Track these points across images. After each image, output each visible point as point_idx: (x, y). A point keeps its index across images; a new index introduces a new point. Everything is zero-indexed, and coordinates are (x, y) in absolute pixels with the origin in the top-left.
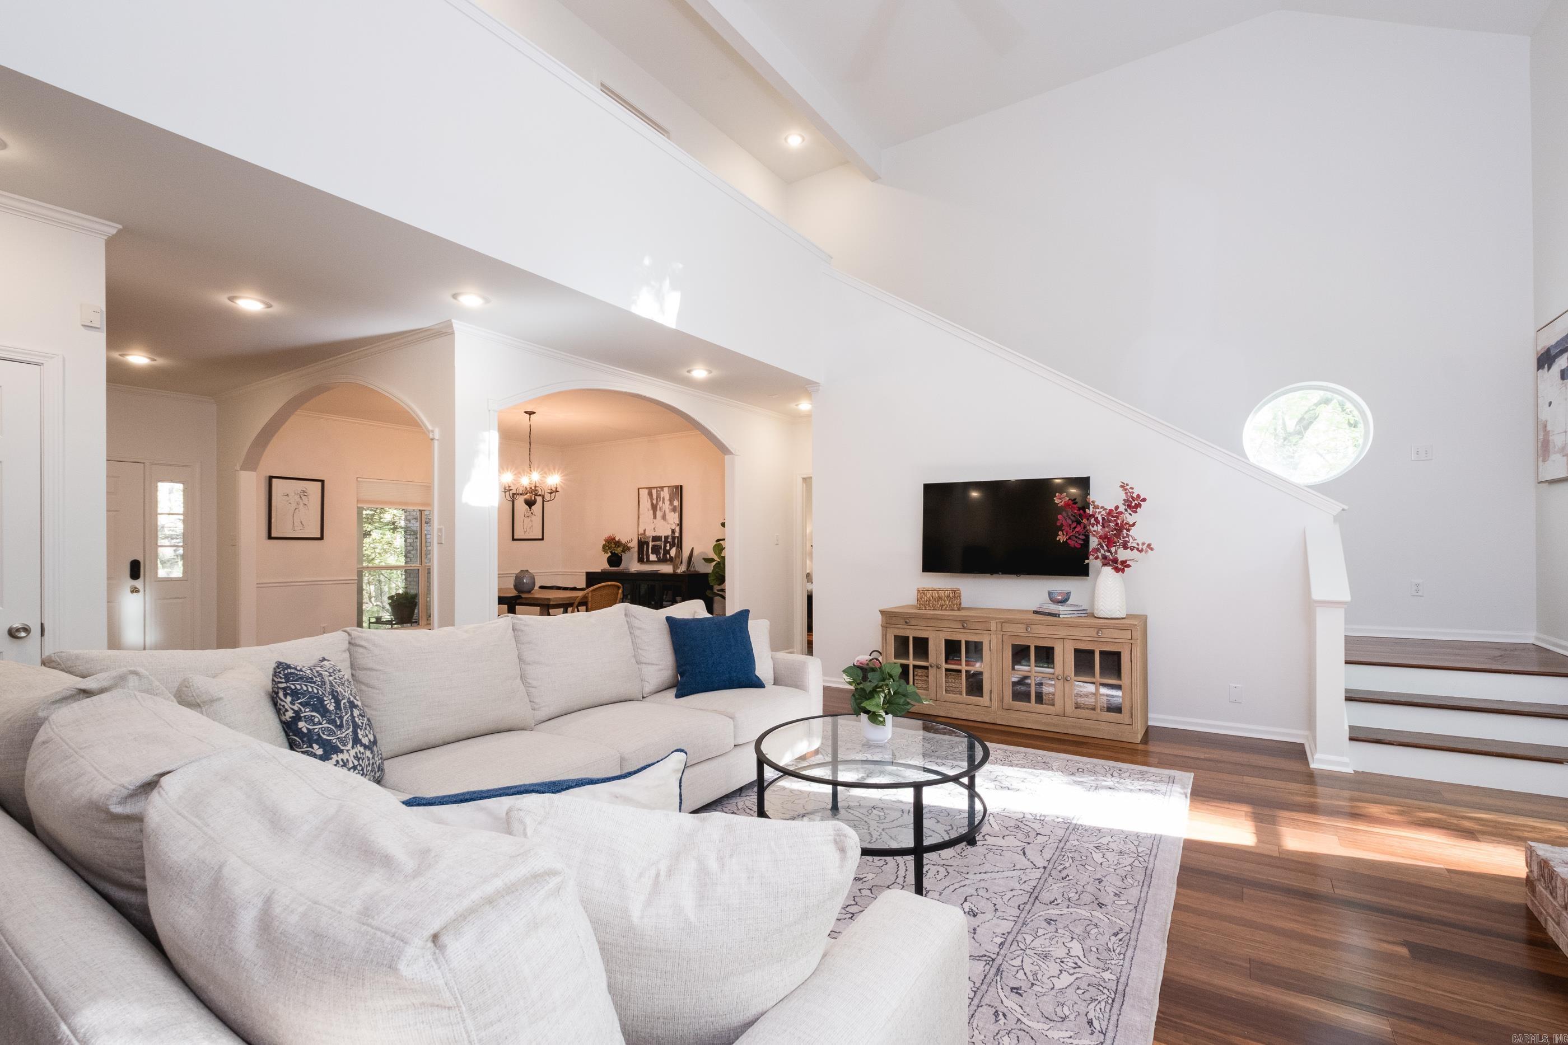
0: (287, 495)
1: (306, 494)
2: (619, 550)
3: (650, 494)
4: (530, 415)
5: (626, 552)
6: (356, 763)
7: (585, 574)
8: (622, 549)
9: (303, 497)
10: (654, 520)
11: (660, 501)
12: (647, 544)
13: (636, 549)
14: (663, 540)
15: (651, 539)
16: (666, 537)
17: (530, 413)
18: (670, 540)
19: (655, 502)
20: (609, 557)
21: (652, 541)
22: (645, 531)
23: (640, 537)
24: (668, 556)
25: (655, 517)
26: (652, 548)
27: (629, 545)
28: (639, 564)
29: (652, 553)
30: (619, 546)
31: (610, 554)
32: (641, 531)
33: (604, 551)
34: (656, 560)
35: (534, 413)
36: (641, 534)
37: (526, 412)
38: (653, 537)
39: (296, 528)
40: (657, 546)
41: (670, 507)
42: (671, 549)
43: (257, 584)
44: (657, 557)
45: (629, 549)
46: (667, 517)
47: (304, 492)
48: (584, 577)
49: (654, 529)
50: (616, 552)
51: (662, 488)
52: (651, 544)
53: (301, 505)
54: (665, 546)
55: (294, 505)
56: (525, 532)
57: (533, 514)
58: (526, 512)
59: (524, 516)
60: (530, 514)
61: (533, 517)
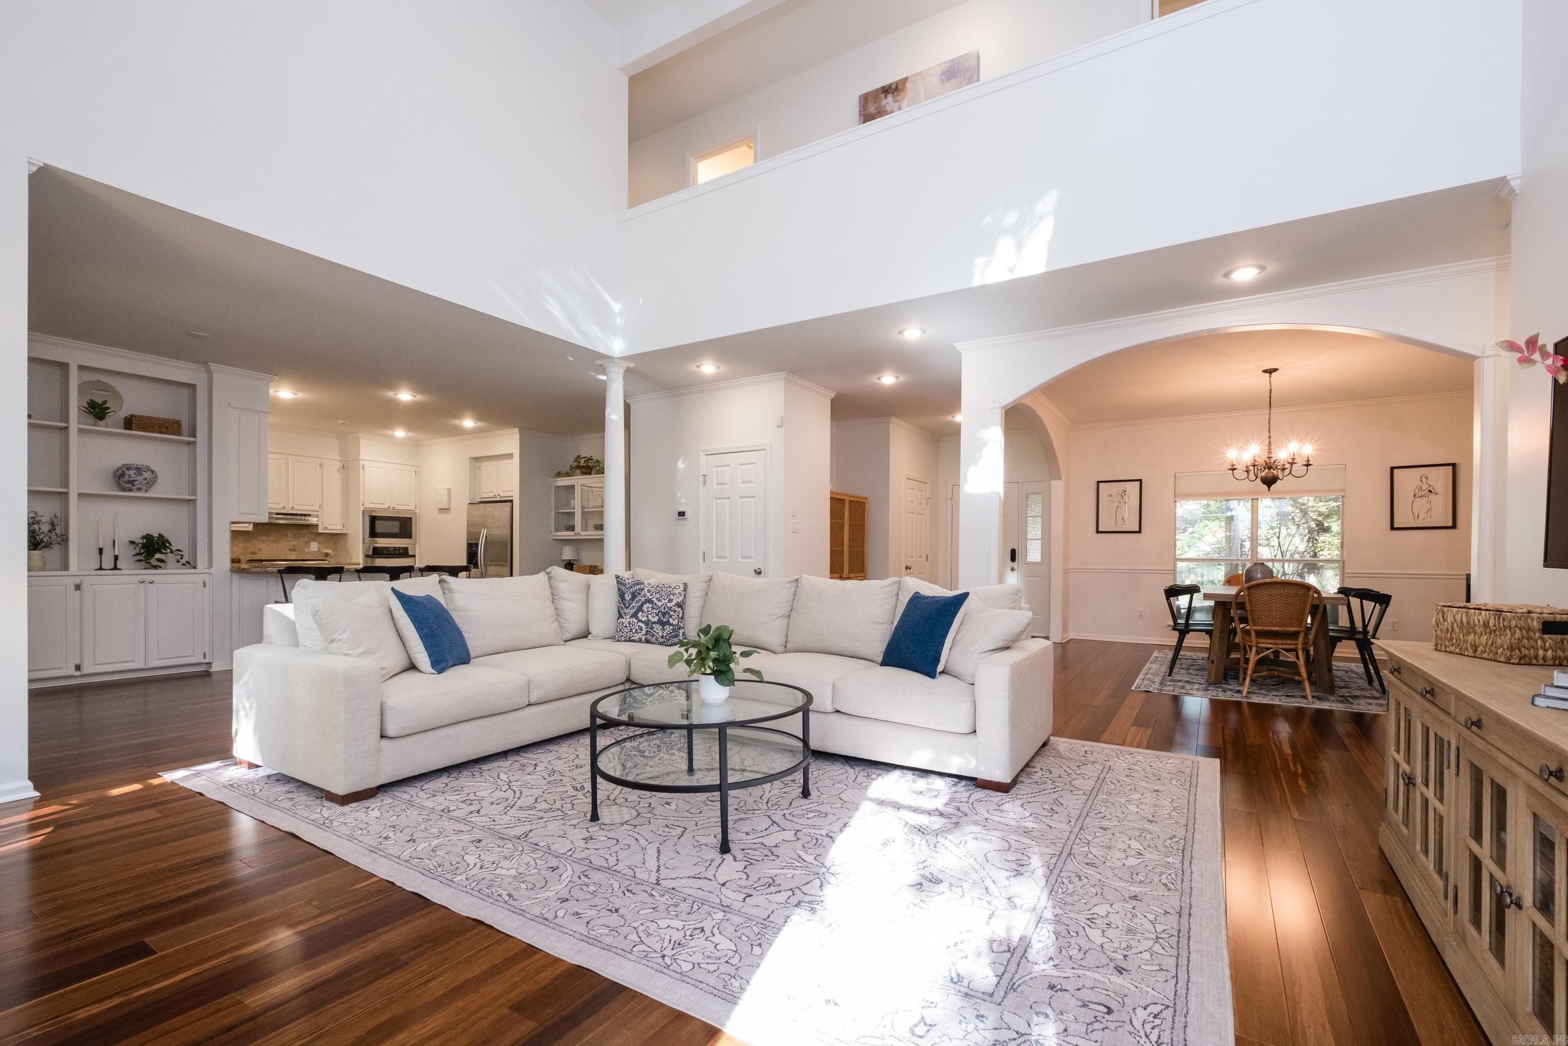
0: (1111, 496)
1: (1126, 493)
4: (1271, 373)
6: (628, 625)
9: (1123, 495)
17: (1270, 371)
35: (1276, 370)
37: (1265, 371)
39: (1118, 524)
47: (1125, 491)
53: (1122, 503)
55: (1116, 504)
56: (1416, 518)
57: (1432, 492)
58: (1417, 490)
59: (1415, 496)
60: (1426, 492)
61: (1432, 497)
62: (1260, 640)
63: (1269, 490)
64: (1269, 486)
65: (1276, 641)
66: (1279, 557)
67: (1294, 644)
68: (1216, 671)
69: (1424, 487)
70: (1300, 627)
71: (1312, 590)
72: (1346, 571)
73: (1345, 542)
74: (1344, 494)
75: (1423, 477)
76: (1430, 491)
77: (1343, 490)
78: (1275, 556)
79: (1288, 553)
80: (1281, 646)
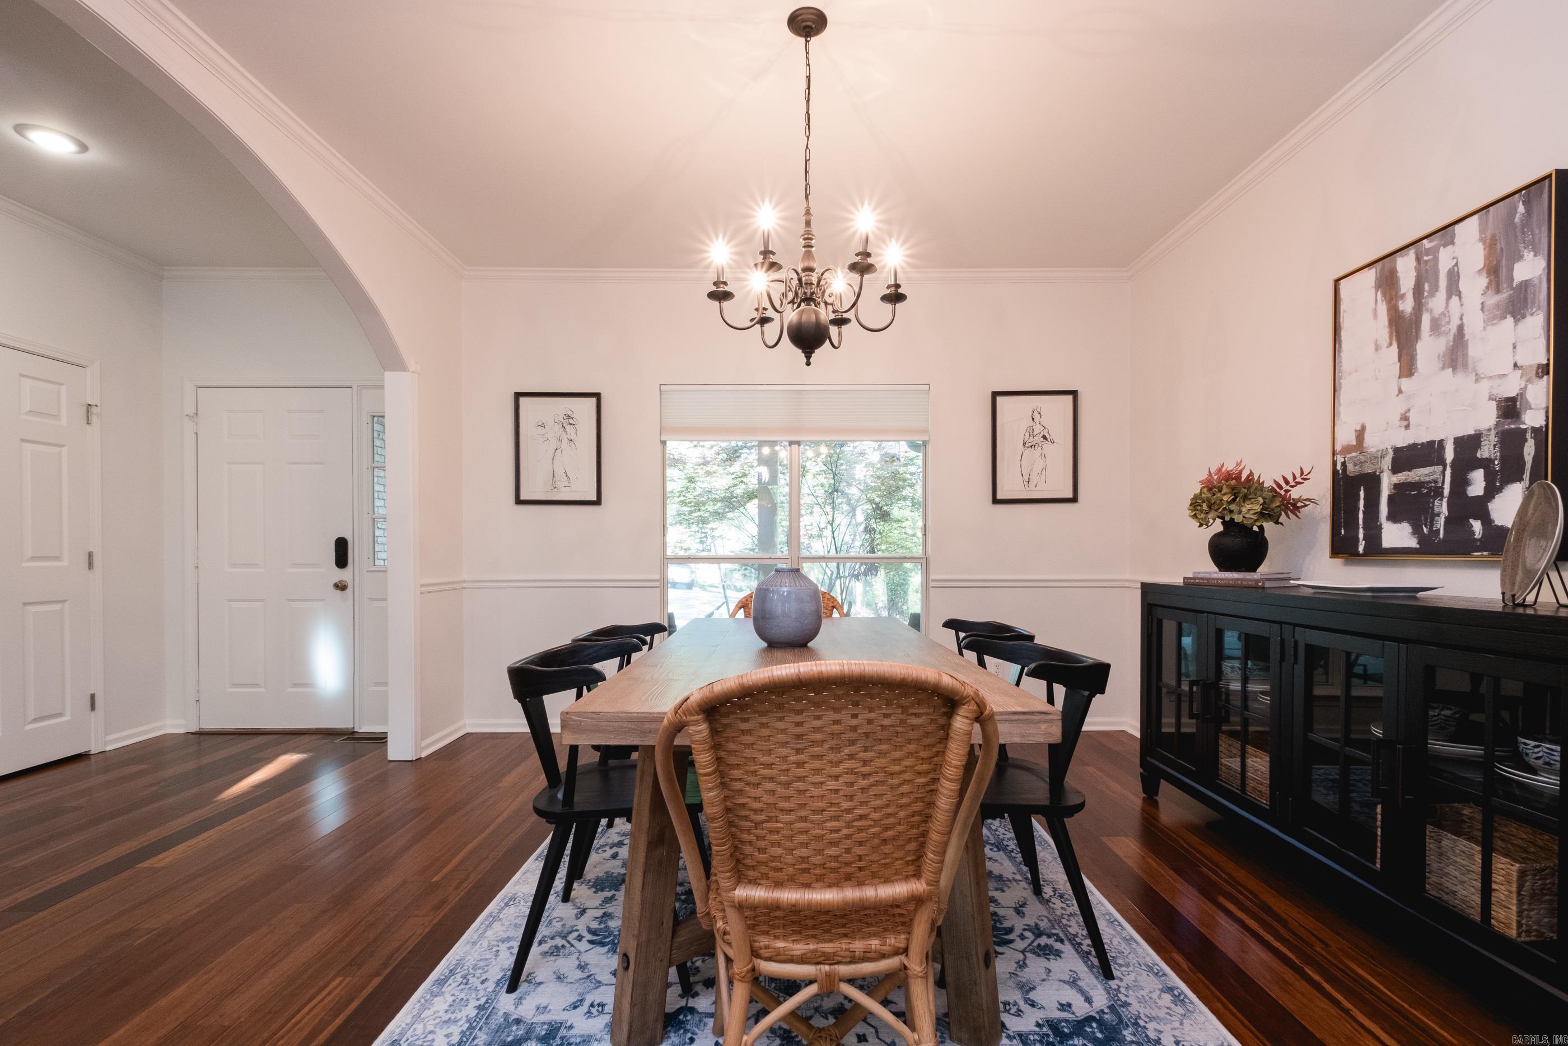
0: (543, 426)
1: (571, 421)
2: (1247, 512)
3: (1388, 284)
5: (1283, 518)
7: (1139, 586)
8: (1257, 508)
9: (568, 428)
10: (1405, 383)
11: (1435, 288)
12: (1372, 481)
13: (1324, 508)
14: (1449, 455)
15: (1387, 463)
16: (1468, 444)
18: (1487, 450)
19: (1407, 306)
20: (1218, 535)
21: (1395, 469)
22: (1360, 434)
23: (1340, 459)
24: (1477, 526)
25: (1408, 367)
26: (1390, 498)
27: (1295, 493)
28: (1338, 561)
29: (1394, 517)
30: (1245, 498)
31: (1217, 527)
32: (1346, 436)
33: (1195, 516)
34: (1413, 543)
36: (1347, 449)
38: (1397, 450)
39: (559, 484)
40: (1418, 485)
41: (1493, 300)
42: (1492, 490)
43: (422, 586)
44: (1417, 531)
45: (1293, 507)
46: (1474, 350)
47: (569, 417)
48: (1138, 593)
49: (1405, 418)
50: (1238, 518)
51: (1445, 231)
52: (1387, 483)
53: (565, 441)
54: (1460, 482)
55: (553, 443)
56: (1026, 484)
57: (1046, 439)
58: (1027, 435)
59: (1024, 444)
60: (1039, 439)
61: (1046, 446)
62: (763, 941)
63: (808, 364)
64: (808, 353)
65: (828, 947)
66: (833, 553)
67: (896, 952)
68: (633, 1006)
69: (1038, 429)
70: (917, 875)
71: (963, 711)
72: (932, 577)
73: (929, 523)
74: (926, 438)
75: (1036, 412)
76: (1044, 437)
77: (925, 431)
78: (829, 552)
79: (844, 547)
80: (844, 970)
